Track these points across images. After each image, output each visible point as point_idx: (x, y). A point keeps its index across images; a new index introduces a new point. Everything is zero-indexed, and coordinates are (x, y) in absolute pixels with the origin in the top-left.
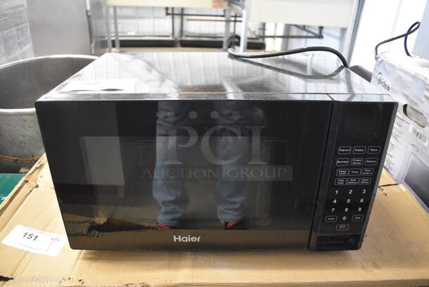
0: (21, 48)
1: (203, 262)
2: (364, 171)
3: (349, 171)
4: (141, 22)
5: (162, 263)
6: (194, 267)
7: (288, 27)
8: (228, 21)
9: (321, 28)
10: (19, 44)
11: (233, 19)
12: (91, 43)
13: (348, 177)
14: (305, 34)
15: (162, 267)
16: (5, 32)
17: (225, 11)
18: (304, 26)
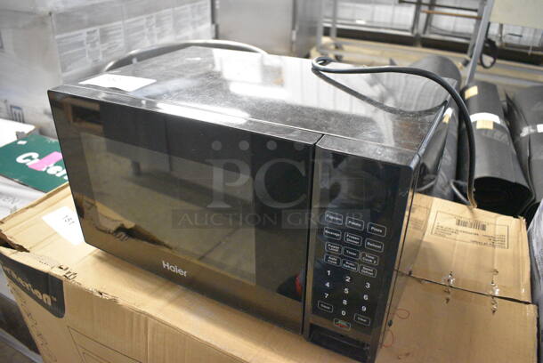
0: (195, 28)
2: (364, 255)
3: (343, 249)
4: (378, 8)
5: (149, 285)
6: (171, 301)
10: (194, 23)
12: (293, 28)
13: (342, 257)
16: (176, 9)
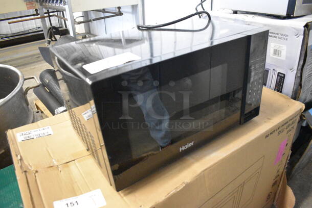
1: (198, 156)
7: (86, 14)
8: (43, 18)
9: (119, 8)
11: (47, 15)
14: (102, 15)
15: (180, 171)
17: (36, 10)
18: (104, 9)
